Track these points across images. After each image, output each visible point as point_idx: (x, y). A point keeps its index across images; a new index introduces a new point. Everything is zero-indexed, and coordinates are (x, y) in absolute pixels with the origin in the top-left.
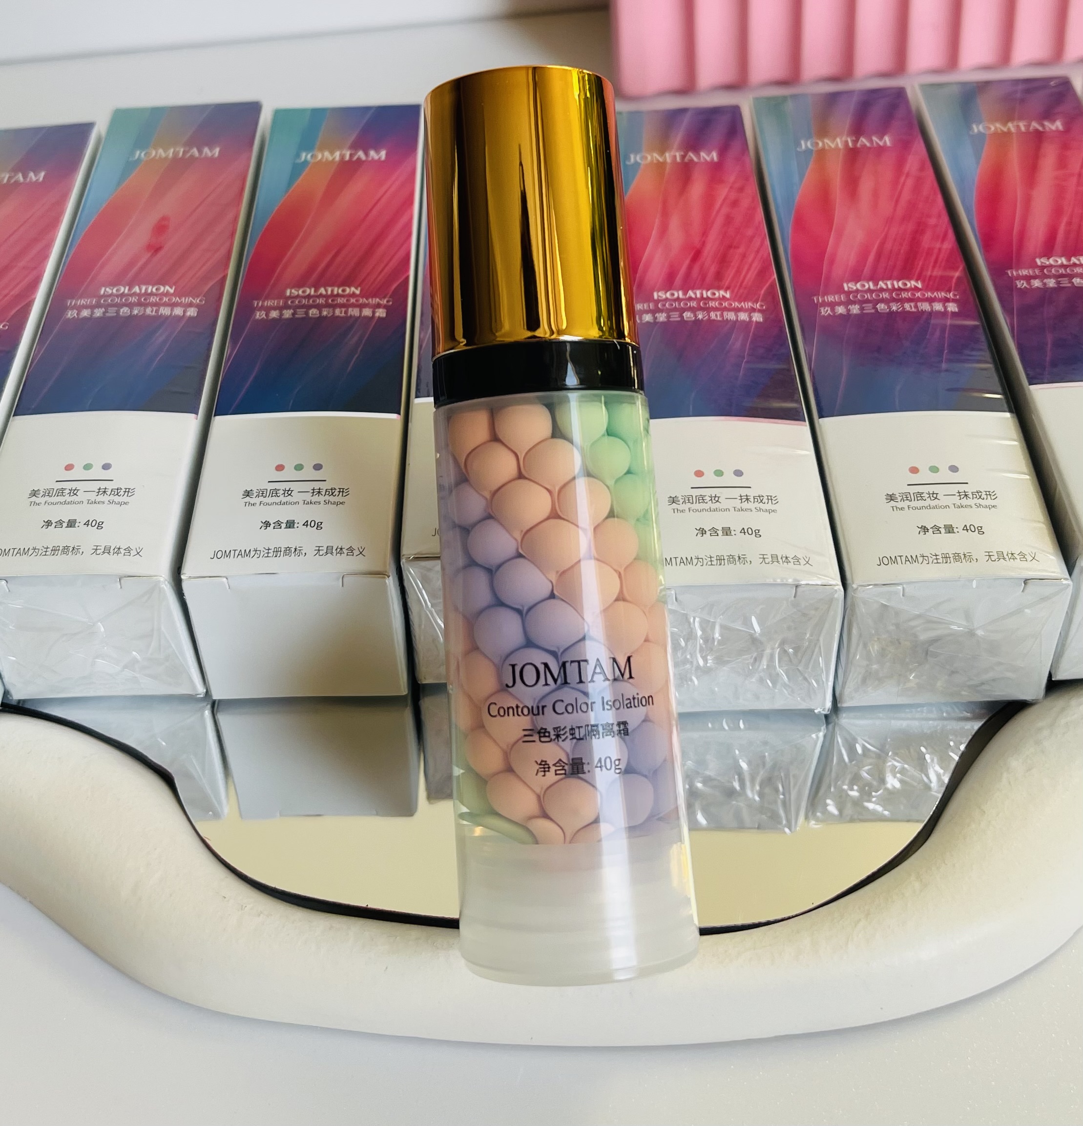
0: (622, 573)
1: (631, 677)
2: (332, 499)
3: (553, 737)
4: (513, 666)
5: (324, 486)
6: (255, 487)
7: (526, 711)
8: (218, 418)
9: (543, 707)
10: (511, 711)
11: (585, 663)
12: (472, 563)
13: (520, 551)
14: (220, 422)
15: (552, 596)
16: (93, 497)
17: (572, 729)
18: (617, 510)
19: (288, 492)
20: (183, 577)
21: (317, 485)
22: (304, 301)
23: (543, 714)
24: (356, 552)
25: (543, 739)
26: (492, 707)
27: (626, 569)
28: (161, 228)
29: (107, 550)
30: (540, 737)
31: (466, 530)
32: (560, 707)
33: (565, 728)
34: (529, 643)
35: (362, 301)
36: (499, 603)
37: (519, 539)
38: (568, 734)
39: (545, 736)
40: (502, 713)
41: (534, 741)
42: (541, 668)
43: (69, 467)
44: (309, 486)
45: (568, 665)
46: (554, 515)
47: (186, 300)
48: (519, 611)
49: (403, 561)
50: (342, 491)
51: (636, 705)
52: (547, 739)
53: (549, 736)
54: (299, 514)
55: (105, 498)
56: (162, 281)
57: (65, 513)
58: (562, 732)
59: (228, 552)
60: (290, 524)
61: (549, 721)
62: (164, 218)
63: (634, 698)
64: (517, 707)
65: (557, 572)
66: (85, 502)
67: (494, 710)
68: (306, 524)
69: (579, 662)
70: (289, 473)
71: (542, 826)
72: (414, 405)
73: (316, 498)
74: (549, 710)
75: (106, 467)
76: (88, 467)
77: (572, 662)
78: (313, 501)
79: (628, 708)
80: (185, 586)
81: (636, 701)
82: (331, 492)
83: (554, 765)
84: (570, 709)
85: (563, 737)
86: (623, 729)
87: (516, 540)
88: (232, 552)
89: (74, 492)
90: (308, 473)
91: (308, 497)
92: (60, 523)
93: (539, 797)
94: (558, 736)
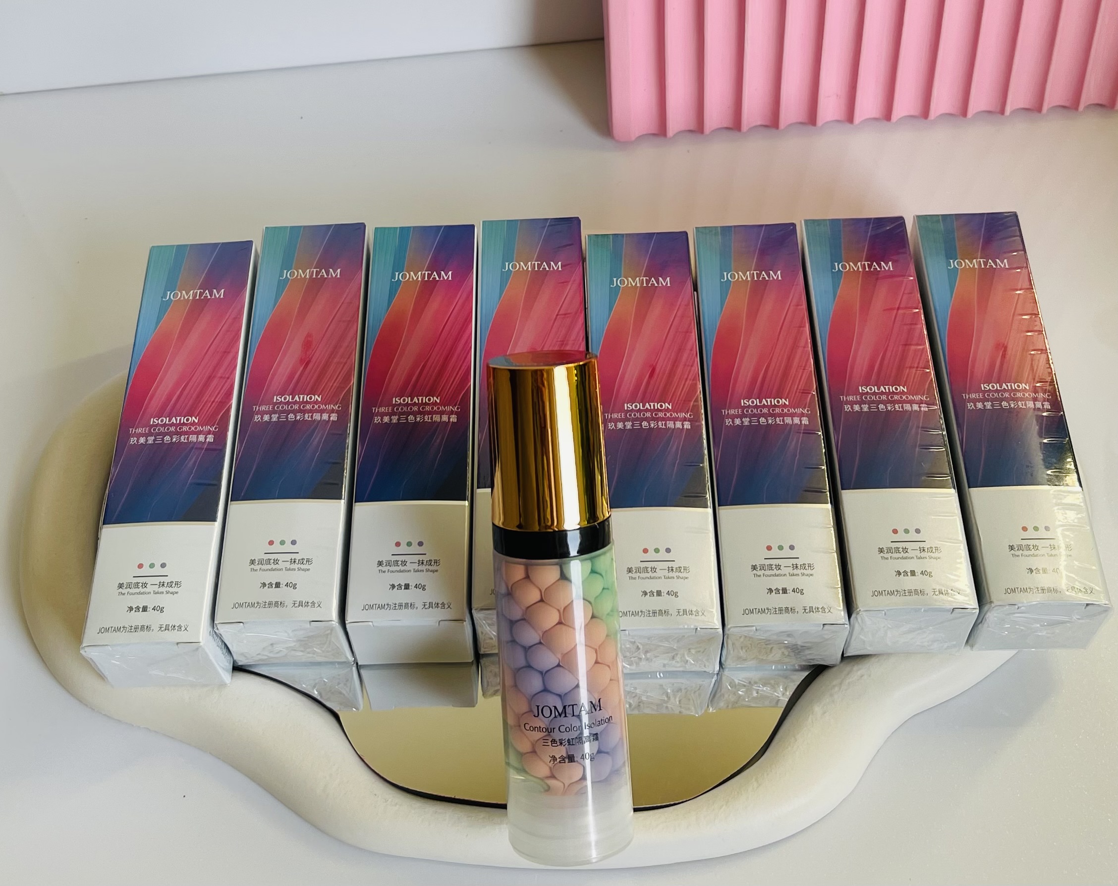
0: (598, 649)
1: (600, 709)
2: (431, 568)
3: (559, 744)
4: (538, 706)
5: (425, 558)
6: (384, 559)
7: (544, 730)
8: (357, 504)
9: (554, 729)
10: (536, 728)
11: (576, 706)
12: (513, 641)
13: (542, 641)
14: (360, 508)
15: (559, 665)
16: (288, 565)
17: (569, 740)
18: (596, 614)
19: (404, 563)
20: (346, 622)
21: (421, 558)
22: (405, 409)
23: (554, 732)
24: (446, 606)
25: (553, 745)
26: (526, 725)
27: (599, 647)
28: (307, 344)
29: (301, 604)
30: (552, 744)
31: (512, 623)
32: (563, 729)
33: (565, 739)
34: (546, 690)
35: (442, 408)
36: (529, 666)
37: (541, 635)
38: (566, 742)
39: (554, 743)
40: (532, 729)
41: (549, 746)
42: (553, 709)
43: (271, 543)
44: (416, 558)
45: (567, 707)
46: (560, 623)
47: (330, 407)
48: (541, 673)
49: (473, 611)
50: (436, 562)
51: (603, 723)
52: (556, 745)
53: (556, 743)
54: (412, 579)
55: (296, 566)
56: (312, 392)
57: (273, 578)
58: (563, 742)
59: (372, 606)
60: (407, 587)
61: (557, 736)
62: (309, 335)
63: (602, 720)
64: (540, 727)
65: (562, 654)
66: (284, 569)
67: (527, 727)
68: (416, 587)
69: (573, 705)
70: (403, 549)
71: (552, 782)
72: (477, 495)
73: (420, 568)
74: (556, 730)
75: (294, 542)
76: (282, 543)
77: (569, 706)
78: (419, 569)
79: (598, 726)
80: (348, 626)
81: (603, 721)
82: (430, 562)
83: (559, 758)
84: (568, 730)
85: (564, 744)
86: (596, 737)
87: (540, 635)
88: (374, 606)
89: (276, 562)
90: (415, 549)
91: (416, 566)
92: (271, 584)
93: (550, 768)
94: (561, 744)
